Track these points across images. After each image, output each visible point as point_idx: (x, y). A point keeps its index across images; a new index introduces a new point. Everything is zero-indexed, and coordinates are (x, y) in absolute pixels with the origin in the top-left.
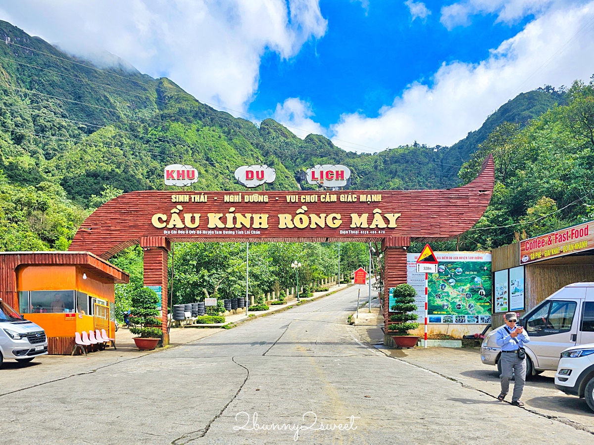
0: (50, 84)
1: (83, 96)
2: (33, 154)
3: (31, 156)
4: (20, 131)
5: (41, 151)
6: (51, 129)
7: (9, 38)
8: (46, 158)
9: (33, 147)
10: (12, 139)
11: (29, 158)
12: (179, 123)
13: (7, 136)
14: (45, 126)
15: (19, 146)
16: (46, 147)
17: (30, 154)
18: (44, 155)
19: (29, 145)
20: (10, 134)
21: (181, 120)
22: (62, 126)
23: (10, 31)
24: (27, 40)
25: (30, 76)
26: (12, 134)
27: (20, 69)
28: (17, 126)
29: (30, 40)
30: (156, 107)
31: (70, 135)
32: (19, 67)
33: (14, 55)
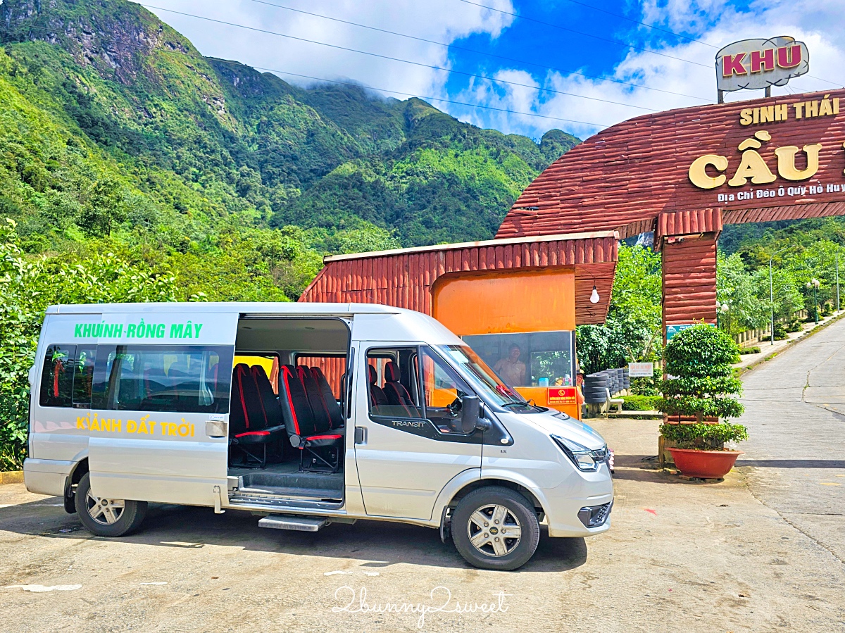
0: (280, 124)
1: (316, 132)
2: (259, 206)
3: (257, 209)
4: (246, 181)
5: (268, 202)
6: (279, 175)
7: (238, 79)
8: (273, 210)
9: (259, 198)
10: (238, 191)
11: (254, 211)
12: (433, 150)
13: (232, 189)
14: (273, 172)
15: (244, 198)
16: (274, 196)
17: (256, 207)
18: (271, 206)
19: (255, 196)
20: (235, 185)
21: (435, 146)
22: (292, 170)
23: (239, 71)
24: (256, 78)
25: (258, 118)
26: (237, 186)
27: (248, 112)
28: (243, 175)
29: (260, 77)
30: (403, 134)
31: (300, 180)
32: (247, 109)
33: (242, 97)
